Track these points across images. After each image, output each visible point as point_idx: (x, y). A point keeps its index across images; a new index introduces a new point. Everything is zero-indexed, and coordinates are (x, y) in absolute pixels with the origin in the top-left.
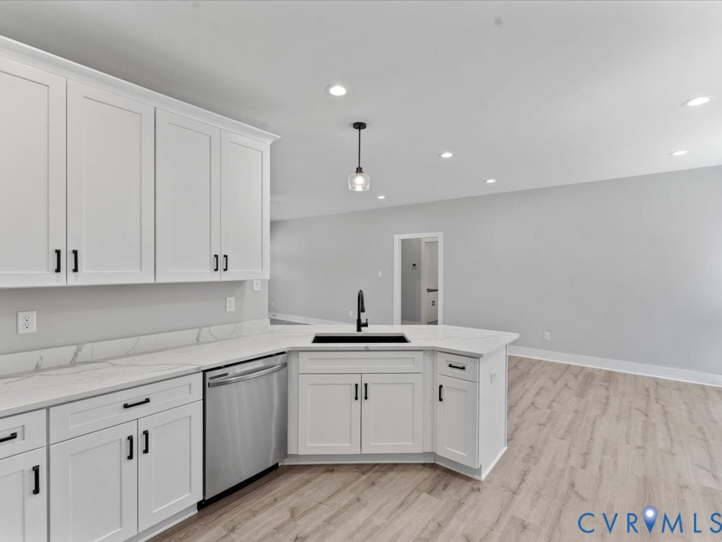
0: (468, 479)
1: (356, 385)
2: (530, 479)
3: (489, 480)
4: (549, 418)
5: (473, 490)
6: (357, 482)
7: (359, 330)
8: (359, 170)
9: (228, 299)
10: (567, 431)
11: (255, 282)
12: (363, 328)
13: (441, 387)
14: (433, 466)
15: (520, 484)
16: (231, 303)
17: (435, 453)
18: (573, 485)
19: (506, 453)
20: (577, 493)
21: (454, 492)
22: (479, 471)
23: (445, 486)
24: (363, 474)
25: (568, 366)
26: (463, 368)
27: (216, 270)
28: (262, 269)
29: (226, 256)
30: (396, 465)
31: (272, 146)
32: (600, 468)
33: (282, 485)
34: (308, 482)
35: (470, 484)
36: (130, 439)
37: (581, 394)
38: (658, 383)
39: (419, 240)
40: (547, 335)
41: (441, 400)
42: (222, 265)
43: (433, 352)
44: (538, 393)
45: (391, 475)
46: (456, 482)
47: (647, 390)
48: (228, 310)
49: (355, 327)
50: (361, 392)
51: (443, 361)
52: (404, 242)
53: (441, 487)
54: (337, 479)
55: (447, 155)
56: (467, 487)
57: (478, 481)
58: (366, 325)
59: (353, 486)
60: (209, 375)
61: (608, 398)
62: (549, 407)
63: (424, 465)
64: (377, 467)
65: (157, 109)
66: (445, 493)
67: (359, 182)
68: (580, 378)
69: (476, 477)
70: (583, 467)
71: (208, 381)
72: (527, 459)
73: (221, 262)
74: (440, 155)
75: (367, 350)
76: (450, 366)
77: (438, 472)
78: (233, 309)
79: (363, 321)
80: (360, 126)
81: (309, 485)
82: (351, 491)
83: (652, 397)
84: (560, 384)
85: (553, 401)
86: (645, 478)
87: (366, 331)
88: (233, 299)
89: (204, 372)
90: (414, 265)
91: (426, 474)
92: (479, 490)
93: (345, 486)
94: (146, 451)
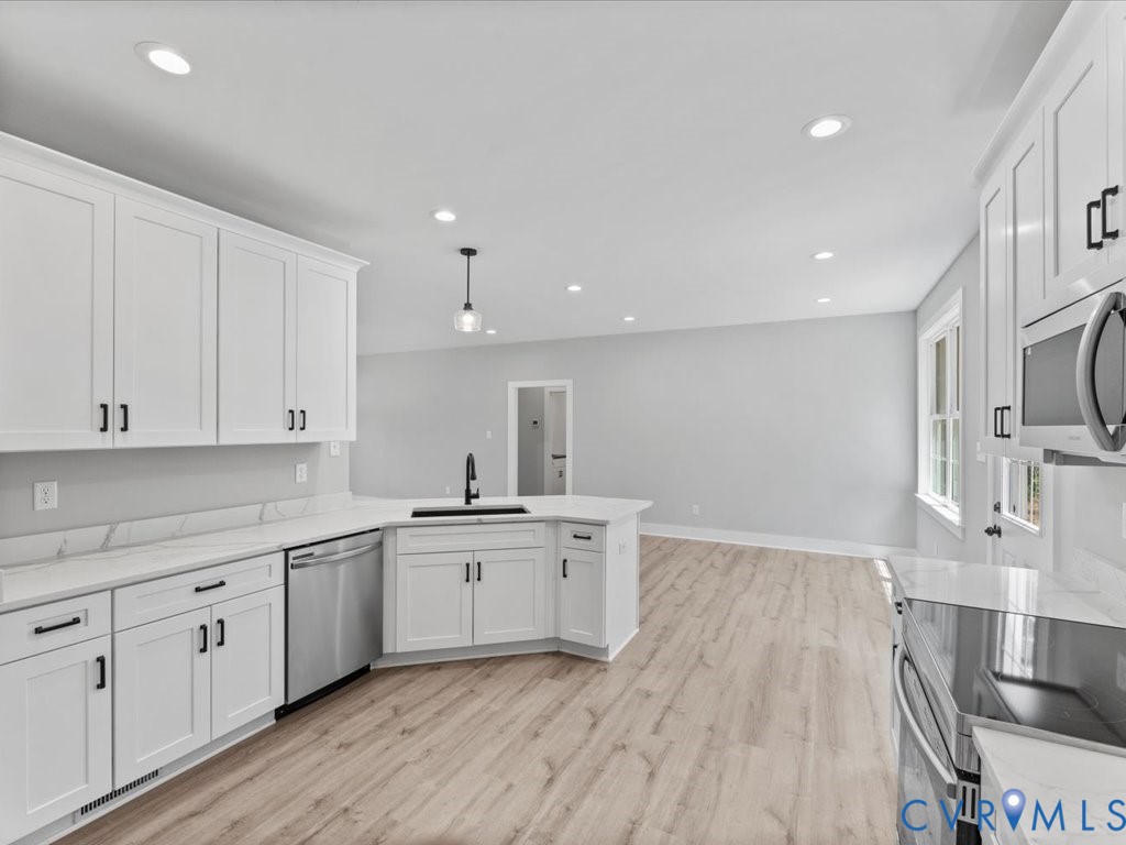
0: (595, 661)
1: (468, 565)
2: (658, 657)
3: (617, 660)
4: (688, 599)
5: (599, 671)
6: (470, 676)
7: (468, 502)
8: (468, 306)
9: (299, 467)
10: (706, 610)
11: (332, 444)
12: (473, 501)
13: (565, 561)
14: (557, 654)
15: (649, 661)
16: (302, 470)
17: (558, 639)
18: (701, 657)
19: (637, 635)
20: (704, 664)
21: (576, 676)
22: (605, 651)
23: (569, 671)
24: (476, 668)
25: (718, 544)
26: (589, 538)
27: (291, 429)
28: (347, 427)
29: (303, 412)
30: (514, 656)
31: (359, 274)
32: (731, 640)
33: (378, 688)
34: (410, 681)
35: (597, 665)
36: (204, 628)
37: (728, 571)
38: (807, 556)
39: (541, 389)
40: (696, 509)
41: (565, 576)
42: (298, 424)
43: (556, 522)
44: (679, 575)
45: (507, 666)
46: (582, 665)
47: (796, 565)
48: (298, 480)
49: (463, 500)
50: (473, 573)
51: (567, 531)
52: (521, 391)
53: (564, 671)
54: (444, 676)
55: (574, 288)
56: (593, 669)
57: (607, 663)
58: (477, 496)
59: (465, 680)
60: (292, 554)
61: (753, 575)
62: (690, 588)
63: (546, 653)
64: (492, 661)
65: (221, 232)
66: (567, 677)
67: (468, 322)
68: (729, 557)
69: (603, 659)
70: (714, 641)
71: (291, 561)
72: (659, 638)
73: (297, 420)
74: (565, 287)
75: (481, 523)
76: (575, 536)
77: (562, 658)
78: (305, 479)
79: (473, 492)
80: (469, 252)
81: (413, 684)
82: (463, 685)
83: (799, 570)
84: (706, 564)
85: (696, 581)
86: (772, 644)
87: (476, 503)
88: (304, 466)
89: (287, 551)
90: (535, 423)
91: (549, 661)
92: (605, 670)
93: (455, 681)
94: (221, 643)
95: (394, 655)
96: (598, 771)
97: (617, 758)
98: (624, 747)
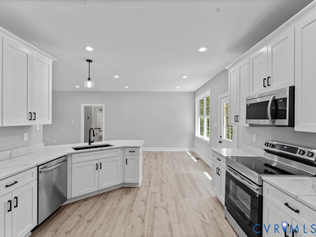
0: (136, 187)
1: (97, 164)
2: (151, 182)
3: (141, 186)
4: (150, 167)
5: (138, 190)
6: (99, 200)
7: (90, 144)
8: (89, 79)
10: (156, 169)
11: (37, 126)
13: (127, 159)
14: (123, 188)
15: (150, 184)
17: (124, 183)
18: (162, 181)
19: (143, 178)
20: (163, 182)
21: (133, 192)
22: (138, 184)
23: (130, 191)
24: (100, 197)
25: (150, 151)
26: (134, 152)
27: (30, 120)
28: (49, 119)
29: (35, 113)
32: (166, 175)
34: (79, 206)
35: (136, 188)
36: (10, 201)
37: (156, 159)
38: (172, 152)
39: (91, 107)
41: (127, 164)
42: (33, 118)
43: (124, 148)
45: (110, 194)
46: (132, 189)
47: (171, 155)
50: (99, 166)
51: (127, 150)
53: (128, 192)
54: (90, 203)
55: (117, 77)
56: (136, 190)
57: (139, 187)
58: (93, 142)
59: (99, 201)
60: (40, 167)
61: (162, 158)
62: (149, 164)
63: (120, 188)
64: (104, 194)
65: (3, 38)
66: (131, 193)
67: (89, 84)
68: (154, 154)
69: (138, 186)
70: (163, 176)
71: (40, 170)
72: (149, 178)
73: (32, 116)
74: (114, 76)
75: (101, 150)
76: (130, 152)
77: (126, 189)
78: (27, 139)
80: (89, 61)
81: (81, 207)
82: (99, 203)
83: (172, 156)
84: (149, 157)
85: (149, 162)
86: (176, 175)
88: (27, 134)
89: (38, 166)
90: (88, 118)
91: (121, 191)
92: (140, 189)
93: (95, 203)
94: (17, 206)
95: (71, 199)
96: (154, 215)
97: (156, 210)
98: (157, 207)
